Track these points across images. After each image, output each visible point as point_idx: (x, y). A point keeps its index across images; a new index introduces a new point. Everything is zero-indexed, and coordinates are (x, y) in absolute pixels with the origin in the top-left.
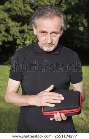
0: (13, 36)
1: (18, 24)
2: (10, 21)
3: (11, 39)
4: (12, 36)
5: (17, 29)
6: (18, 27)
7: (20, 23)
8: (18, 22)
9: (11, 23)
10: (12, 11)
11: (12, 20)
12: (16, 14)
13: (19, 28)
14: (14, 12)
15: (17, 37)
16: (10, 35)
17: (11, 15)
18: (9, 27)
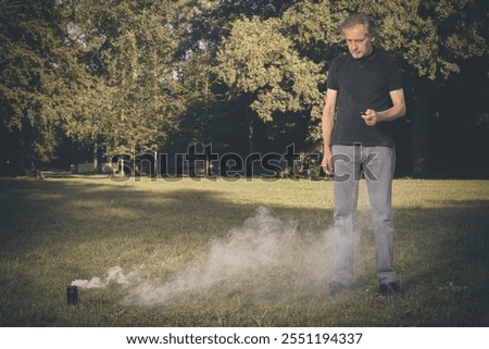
0: (302, 97)
1: (317, 67)
2: (295, 58)
3: (295, 105)
4: (298, 99)
5: (313, 79)
6: (316, 74)
7: (322, 64)
8: (317, 62)
9: (297, 64)
10: (301, 32)
11: (301, 57)
12: (312, 39)
13: (318, 77)
14: (307, 35)
15: (312, 100)
16: (294, 94)
17: (297, 41)
18: (292, 74)
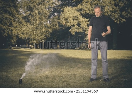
1: (87, 20)
2: (81, 18)
3: (81, 30)
4: (82, 29)
5: (86, 23)
6: (87, 22)
7: (88, 19)
8: (87, 19)
9: (82, 19)
10: (83, 11)
11: (83, 17)
12: (86, 13)
13: (87, 23)
14: (84, 11)
15: (86, 29)
16: (81, 27)
17: (82, 13)
18: (80, 22)
